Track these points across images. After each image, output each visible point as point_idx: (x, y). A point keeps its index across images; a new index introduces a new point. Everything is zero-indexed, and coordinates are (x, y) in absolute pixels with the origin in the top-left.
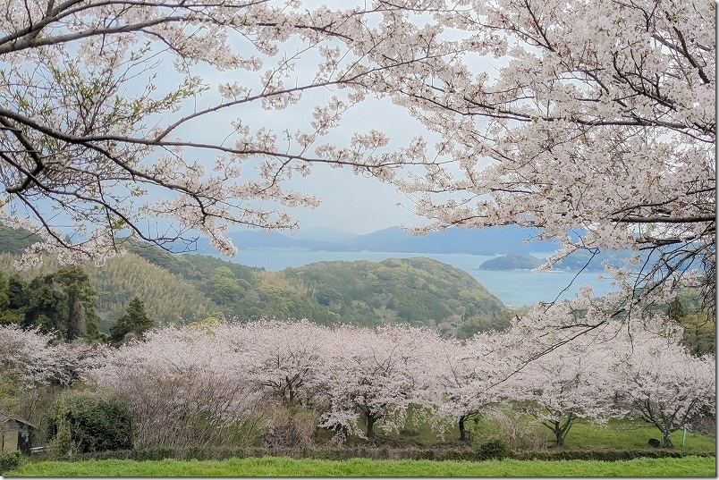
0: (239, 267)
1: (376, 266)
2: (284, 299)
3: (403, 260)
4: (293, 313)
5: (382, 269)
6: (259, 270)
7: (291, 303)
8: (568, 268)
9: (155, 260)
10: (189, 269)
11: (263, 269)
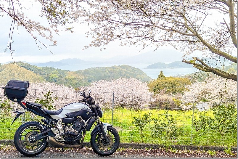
0: (60, 70)
1: (109, 68)
2: (74, 80)
3: (118, 66)
4: (77, 85)
5: (111, 69)
6: (68, 71)
7: (77, 82)
8: (176, 67)
9: (29, 69)
10: (41, 72)
11: (69, 71)
